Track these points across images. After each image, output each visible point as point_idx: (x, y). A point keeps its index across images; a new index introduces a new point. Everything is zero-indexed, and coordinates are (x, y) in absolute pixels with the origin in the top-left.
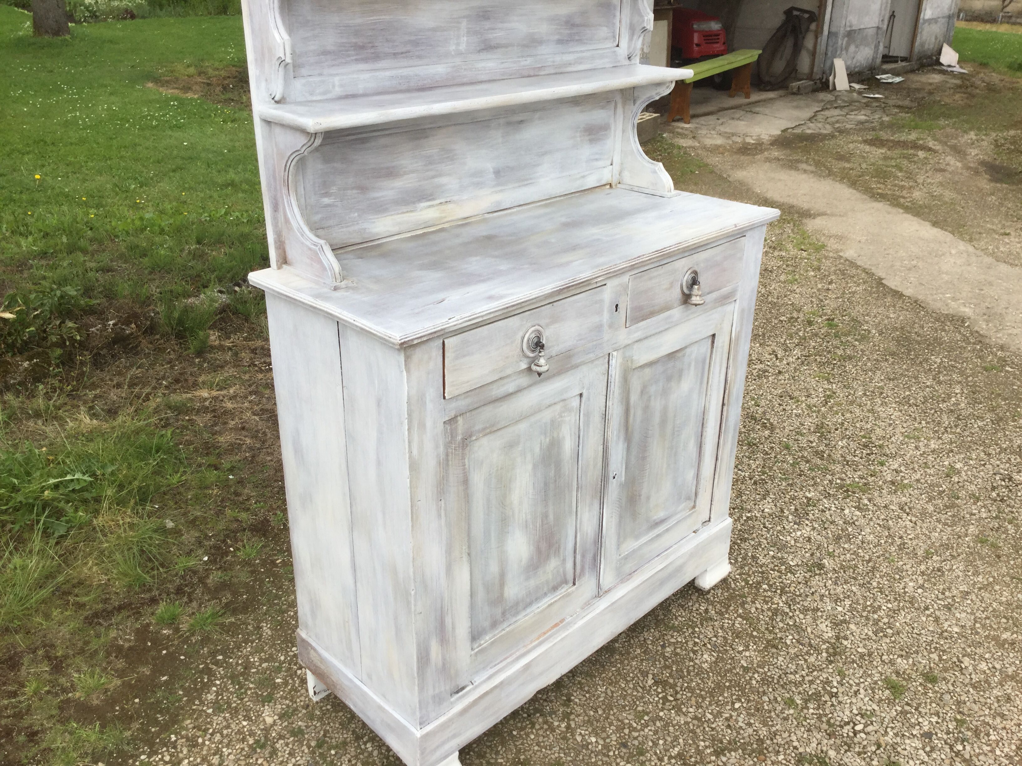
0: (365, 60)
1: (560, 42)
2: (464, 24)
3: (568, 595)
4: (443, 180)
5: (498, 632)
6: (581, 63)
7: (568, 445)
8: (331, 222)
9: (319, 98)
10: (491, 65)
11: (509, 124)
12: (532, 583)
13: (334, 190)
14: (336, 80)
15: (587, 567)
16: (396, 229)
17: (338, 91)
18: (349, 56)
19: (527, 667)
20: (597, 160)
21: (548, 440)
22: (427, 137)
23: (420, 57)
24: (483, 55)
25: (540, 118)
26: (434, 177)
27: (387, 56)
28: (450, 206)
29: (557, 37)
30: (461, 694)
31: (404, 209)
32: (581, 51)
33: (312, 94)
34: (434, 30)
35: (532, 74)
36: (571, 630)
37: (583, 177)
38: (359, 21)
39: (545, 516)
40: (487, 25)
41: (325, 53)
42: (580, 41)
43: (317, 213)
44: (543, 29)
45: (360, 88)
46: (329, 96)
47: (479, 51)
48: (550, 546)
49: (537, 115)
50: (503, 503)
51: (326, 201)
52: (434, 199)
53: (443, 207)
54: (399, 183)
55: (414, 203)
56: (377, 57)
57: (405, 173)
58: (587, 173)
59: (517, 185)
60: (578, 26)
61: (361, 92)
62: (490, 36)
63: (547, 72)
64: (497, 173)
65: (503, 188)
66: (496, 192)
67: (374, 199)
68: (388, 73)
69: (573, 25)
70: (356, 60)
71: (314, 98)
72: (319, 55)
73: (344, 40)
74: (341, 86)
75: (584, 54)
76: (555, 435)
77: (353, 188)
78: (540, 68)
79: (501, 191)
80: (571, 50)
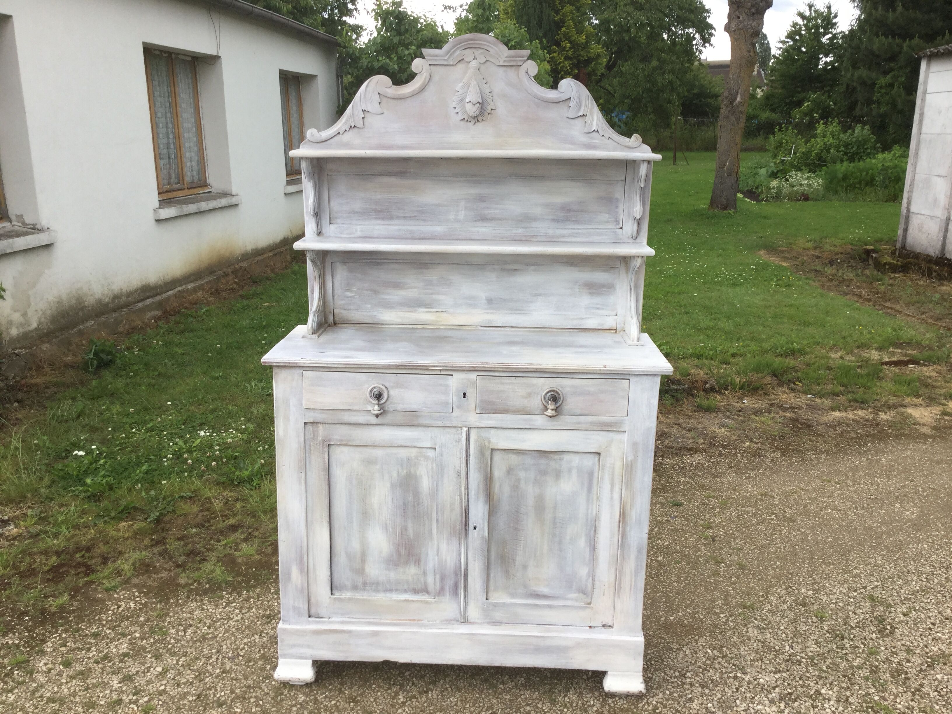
0: (383, 219)
1: (554, 220)
2: (462, 204)
3: (427, 602)
4: (441, 297)
5: (358, 595)
6: (576, 237)
7: (425, 484)
8: (351, 307)
9: (345, 236)
10: (483, 230)
11: (503, 270)
12: (392, 575)
13: (354, 289)
14: (359, 227)
15: (447, 589)
16: (399, 321)
17: (359, 234)
18: (370, 215)
19: (376, 634)
20: (598, 308)
21: (405, 471)
22: (428, 268)
23: (424, 220)
24: (479, 224)
25: (535, 270)
26: (432, 294)
27: (398, 217)
28: (444, 315)
29: (551, 217)
30: (317, 619)
31: (407, 309)
32: (578, 229)
33: (341, 234)
34: (437, 205)
35: (523, 239)
36: (423, 630)
37: (582, 319)
38: (379, 197)
39: (404, 529)
40: (483, 205)
41: (354, 212)
42: (577, 222)
43: (342, 300)
44: (538, 211)
45: (376, 233)
46: (352, 236)
47: (476, 221)
48: (410, 554)
49: (532, 267)
50: (364, 500)
51: (348, 294)
52: (431, 308)
53: (438, 314)
54: (403, 293)
55: (414, 307)
56: (391, 218)
57: (409, 288)
58: (585, 316)
59: (510, 312)
60: (574, 211)
61: (376, 236)
62: (486, 212)
63: (539, 239)
64: (489, 301)
65: (495, 311)
66: (488, 313)
67: (383, 299)
68: (397, 227)
69: (569, 211)
70: (376, 218)
71: (342, 236)
72: (349, 213)
73: (368, 207)
74: (362, 231)
75: (579, 231)
76: (412, 471)
77: (367, 290)
78: (533, 236)
79: (493, 313)
80: (566, 227)
